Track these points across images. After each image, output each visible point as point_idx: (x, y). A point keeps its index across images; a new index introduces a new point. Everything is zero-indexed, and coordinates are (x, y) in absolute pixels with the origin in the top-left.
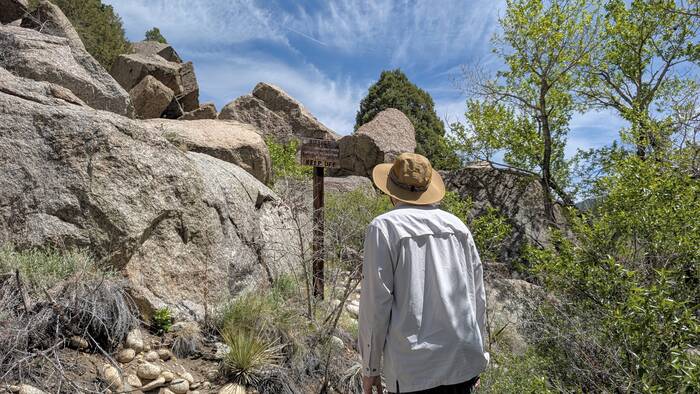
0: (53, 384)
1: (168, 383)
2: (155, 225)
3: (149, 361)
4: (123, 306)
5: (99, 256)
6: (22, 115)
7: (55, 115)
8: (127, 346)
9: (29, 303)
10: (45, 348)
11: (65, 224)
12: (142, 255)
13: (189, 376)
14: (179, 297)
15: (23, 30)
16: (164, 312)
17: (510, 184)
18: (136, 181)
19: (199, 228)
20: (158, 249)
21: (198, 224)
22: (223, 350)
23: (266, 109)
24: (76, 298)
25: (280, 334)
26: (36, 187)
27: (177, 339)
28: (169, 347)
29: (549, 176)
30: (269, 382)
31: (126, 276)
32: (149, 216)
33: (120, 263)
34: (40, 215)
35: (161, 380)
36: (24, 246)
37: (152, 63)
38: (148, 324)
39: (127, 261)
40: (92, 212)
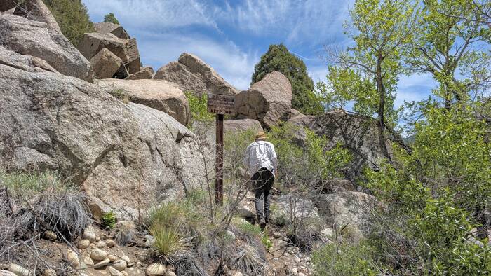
0: (32, 264)
1: (112, 262)
2: (104, 155)
3: (99, 248)
4: (81, 211)
5: (64, 176)
6: (11, 79)
7: (34, 79)
8: (83, 238)
9: (16, 209)
10: (27, 239)
11: (41, 154)
12: (95, 175)
13: (127, 258)
14: (121, 204)
15: (15, 17)
16: (110, 214)
17: (357, 125)
18: (90, 125)
19: (135, 157)
20: (107, 171)
21: (134, 154)
22: (150, 240)
23: (187, 72)
24: (48, 206)
25: (191, 229)
26: (22, 129)
27: (119, 233)
28: (113, 238)
29: (383, 120)
30: (181, 262)
31: (84, 190)
32: (100, 149)
33: (79, 181)
34: (24, 148)
35: (107, 261)
36: (13, 169)
37: (107, 39)
38: (99, 222)
39: (84, 179)
40: (59, 147)
